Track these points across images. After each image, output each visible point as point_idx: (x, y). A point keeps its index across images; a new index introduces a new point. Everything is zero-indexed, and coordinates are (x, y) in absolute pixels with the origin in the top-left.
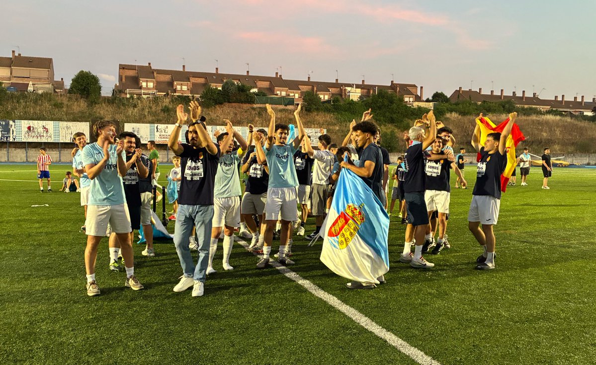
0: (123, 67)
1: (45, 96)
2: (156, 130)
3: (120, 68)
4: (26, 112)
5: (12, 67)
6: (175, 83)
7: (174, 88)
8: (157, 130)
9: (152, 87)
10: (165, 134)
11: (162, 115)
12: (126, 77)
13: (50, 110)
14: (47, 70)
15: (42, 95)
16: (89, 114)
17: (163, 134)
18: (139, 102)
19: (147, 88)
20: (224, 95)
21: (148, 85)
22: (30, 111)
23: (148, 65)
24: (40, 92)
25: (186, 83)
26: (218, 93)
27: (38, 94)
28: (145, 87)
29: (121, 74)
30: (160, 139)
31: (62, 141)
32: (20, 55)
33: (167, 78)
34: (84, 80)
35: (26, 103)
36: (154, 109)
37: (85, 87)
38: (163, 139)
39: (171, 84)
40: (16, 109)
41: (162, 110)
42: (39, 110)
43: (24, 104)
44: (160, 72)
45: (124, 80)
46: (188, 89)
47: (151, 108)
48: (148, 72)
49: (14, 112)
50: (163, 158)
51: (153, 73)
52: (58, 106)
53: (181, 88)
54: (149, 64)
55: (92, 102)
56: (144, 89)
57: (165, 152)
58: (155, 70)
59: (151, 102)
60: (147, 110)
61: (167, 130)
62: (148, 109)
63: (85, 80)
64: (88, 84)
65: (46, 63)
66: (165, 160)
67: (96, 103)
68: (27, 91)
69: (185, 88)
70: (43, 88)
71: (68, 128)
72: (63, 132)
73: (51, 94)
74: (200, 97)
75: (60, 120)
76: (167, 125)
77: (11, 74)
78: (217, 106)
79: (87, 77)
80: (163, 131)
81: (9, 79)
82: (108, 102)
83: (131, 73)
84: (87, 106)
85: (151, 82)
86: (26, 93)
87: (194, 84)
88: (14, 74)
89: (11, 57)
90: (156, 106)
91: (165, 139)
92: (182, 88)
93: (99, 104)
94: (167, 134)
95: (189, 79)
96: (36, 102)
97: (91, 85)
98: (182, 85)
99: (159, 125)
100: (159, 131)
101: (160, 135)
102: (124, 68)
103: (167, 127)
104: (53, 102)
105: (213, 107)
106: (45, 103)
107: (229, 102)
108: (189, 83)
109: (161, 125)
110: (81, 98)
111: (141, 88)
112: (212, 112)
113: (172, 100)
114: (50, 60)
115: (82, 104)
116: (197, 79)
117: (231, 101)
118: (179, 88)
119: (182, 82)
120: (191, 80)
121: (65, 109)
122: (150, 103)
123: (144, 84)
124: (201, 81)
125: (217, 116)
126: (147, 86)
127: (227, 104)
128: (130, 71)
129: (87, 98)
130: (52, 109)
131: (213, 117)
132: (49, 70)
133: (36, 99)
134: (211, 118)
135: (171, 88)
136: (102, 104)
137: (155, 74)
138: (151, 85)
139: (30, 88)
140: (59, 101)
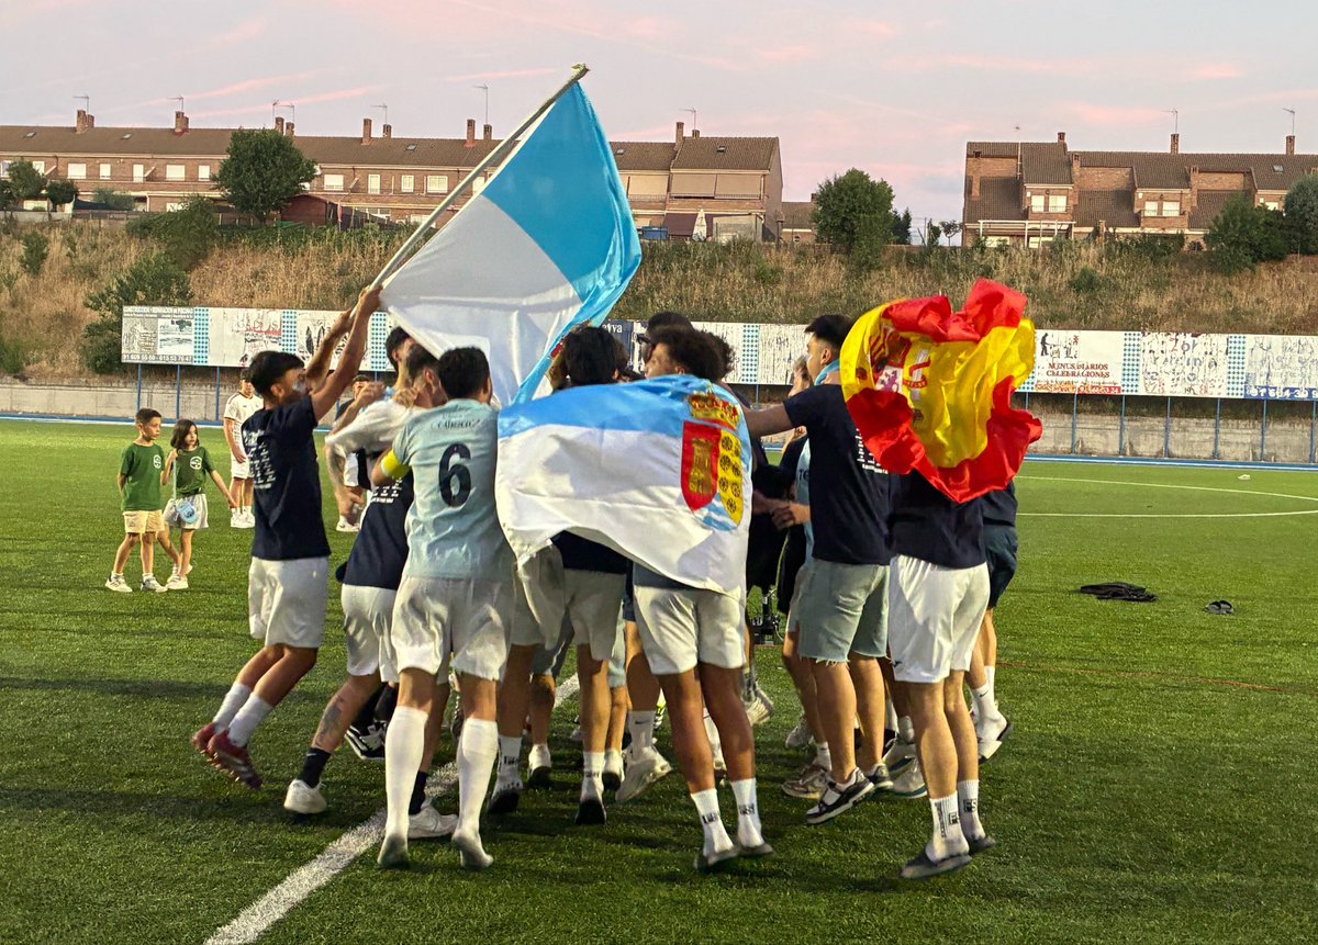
0: (976, 152)
1: (738, 250)
2: (1039, 348)
3: (968, 156)
4: (681, 298)
5: (672, 171)
6: (1140, 195)
7: (1136, 210)
8: (1044, 349)
9: (1062, 210)
10: (1068, 361)
11: (1071, 299)
12: (984, 183)
13: (743, 291)
14: (761, 172)
15: (727, 248)
16: (850, 300)
17: (1063, 360)
18: (1002, 258)
19: (1047, 215)
20: (1291, 227)
21: (1049, 204)
22: (692, 296)
23: (1055, 140)
24: (724, 239)
25: (1178, 191)
26: (1267, 224)
27: (717, 246)
28: (1042, 210)
29: (971, 174)
30: (1050, 378)
31: (764, 382)
32: (696, 133)
33: (1116, 178)
34: (842, 200)
35: (685, 271)
36: (1045, 280)
37: (844, 219)
38: (1060, 379)
39: (1125, 198)
40: (659, 289)
41: (1071, 284)
42: (717, 291)
43: (679, 274)
44: (1093, 160)
45: (976, 192)
46: (1182, 213)
47: (1036, 277)
48: (1053, 161)
49: (653, 297)
50: (1058, 440)
51: (1070, 165)
52: (766, 278)
53: (1160, 210)
54: (1061, 136)
55: (860, 265)
56: (1039, 216)
57: (1066, 420)
58: (1076, 156)
59: (1040, 260)
60: (1024, 286)
61: (1074, 348)
62: (1027, 282)
63: (846, 199)
64: (854, 210)
65: (759, 154)
66: (1066, 445)
67: (870, 268)
68: (691, 240)
69: (1171, 209)
70: (735, 225)
71: (781, 342)
72: (766, 355)
73: (750, 244)
74: (1206, 238)
75: (767, 318)
76: (1076, 333)
77: (668, 190)
78: (1262, 268)
79: (852, 189)
80: (1063, 352)
81: (663, 204)
82: (909, 264)
83: (1003, 168)
84: (847, 277)
85: (1059, 193)
86: (688, 243)
87: (1203, 196)
88: (675, 191)
89: (674, 141)
90: (1055, 272)
91: (1066, 379)
92: (1163, 211)
93: (879, 268)
94: (1074, 361)
95: (1188, 179)
96: (709, 267)
97: (860, 212)
98: (1162, 198)
99: (1050, 332)
100: (1049, 351)
101: (1052, 366)
102: (977, 155)
103: (1076, 339)
104: (752, 268)
105: (1248, 272)
106: (733, 271)
107: (1306, 252)
108: (1187, 191)
109: (1056, 332)
110: (832, 253)
111: (1025, 215)
112: (1241, 286)
113: (1109, 251)
114: (773, 144)
115: (832, 273)
116: (1216, 176)
117: (1312, 247)
118: (1150, 209)
119: (1163, 191)
120: (1194, 181)
121: (783, 288)
122: (1035, 262)
123: (1037, 203)
124: (1233, 182)
125: (1258, 301)
126: (1046, 206)
127: (1298, 260)
128: (998, 162)
129: (848, 253)
130: (749, 286)
131: (1241, 304)
132: (767, 172)
133: (713, 259)
134: (1235, 309)
135: (1127, 212)
136: (888, 271)
137: (1076, 167)
138: (1059, 203)
139: (700, 230)
140: (771, 265)
